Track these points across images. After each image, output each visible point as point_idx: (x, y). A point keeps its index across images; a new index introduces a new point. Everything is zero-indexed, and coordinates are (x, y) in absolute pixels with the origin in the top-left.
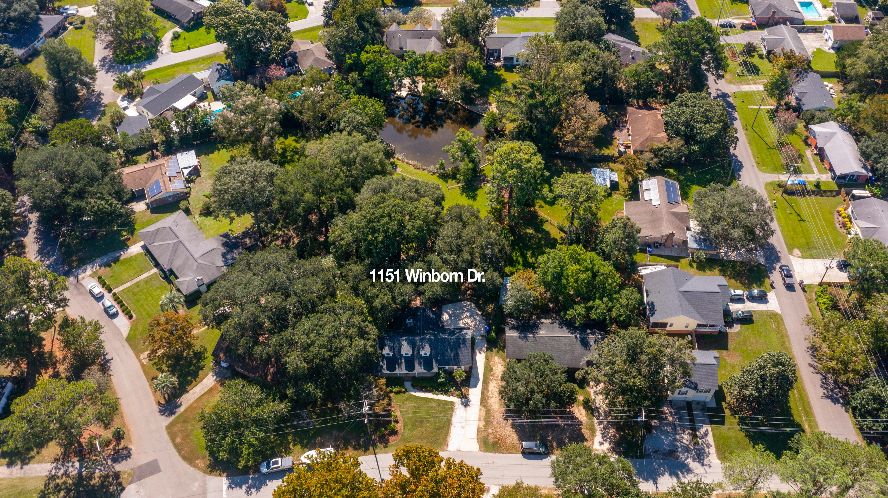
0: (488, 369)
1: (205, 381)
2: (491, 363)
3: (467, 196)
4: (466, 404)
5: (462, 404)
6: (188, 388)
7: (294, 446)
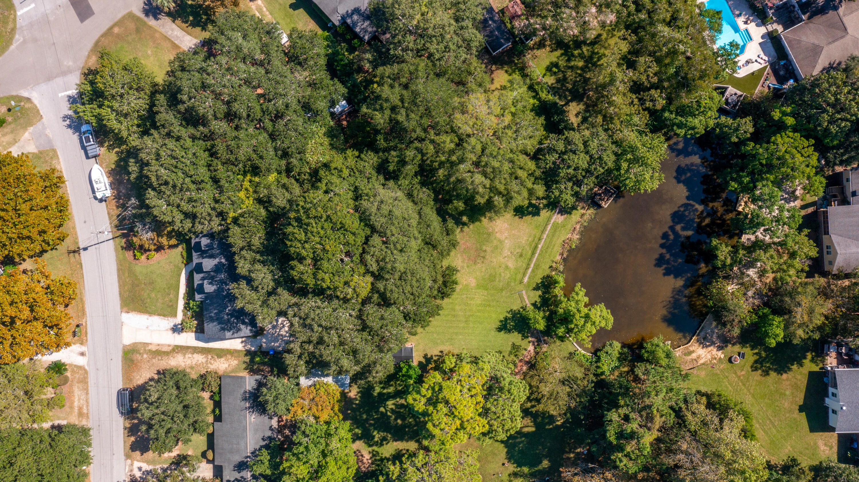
0: (221, 353)
1: (188, 38)
2: (229, 357)
3: (506, 319)
4: (177, 329)
5: (175, 325)
6: (179, 21)
7: (117, 153)
